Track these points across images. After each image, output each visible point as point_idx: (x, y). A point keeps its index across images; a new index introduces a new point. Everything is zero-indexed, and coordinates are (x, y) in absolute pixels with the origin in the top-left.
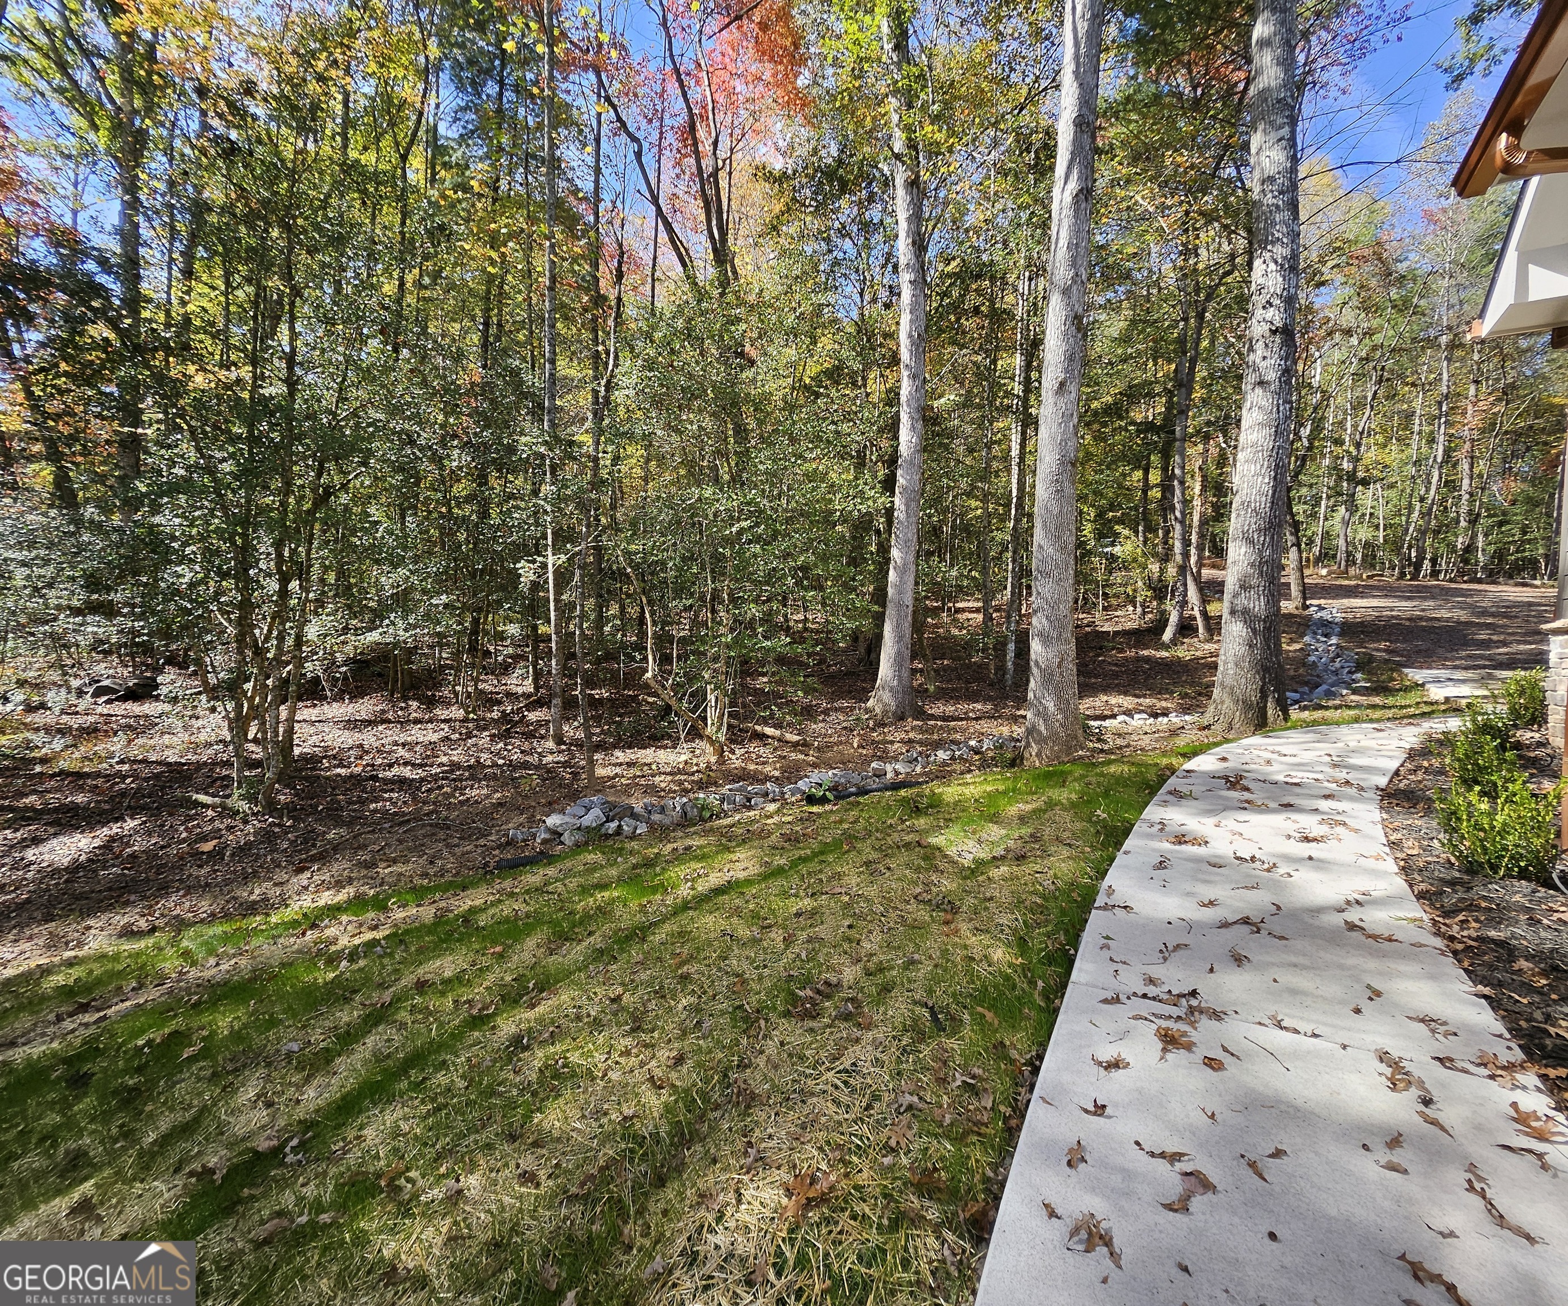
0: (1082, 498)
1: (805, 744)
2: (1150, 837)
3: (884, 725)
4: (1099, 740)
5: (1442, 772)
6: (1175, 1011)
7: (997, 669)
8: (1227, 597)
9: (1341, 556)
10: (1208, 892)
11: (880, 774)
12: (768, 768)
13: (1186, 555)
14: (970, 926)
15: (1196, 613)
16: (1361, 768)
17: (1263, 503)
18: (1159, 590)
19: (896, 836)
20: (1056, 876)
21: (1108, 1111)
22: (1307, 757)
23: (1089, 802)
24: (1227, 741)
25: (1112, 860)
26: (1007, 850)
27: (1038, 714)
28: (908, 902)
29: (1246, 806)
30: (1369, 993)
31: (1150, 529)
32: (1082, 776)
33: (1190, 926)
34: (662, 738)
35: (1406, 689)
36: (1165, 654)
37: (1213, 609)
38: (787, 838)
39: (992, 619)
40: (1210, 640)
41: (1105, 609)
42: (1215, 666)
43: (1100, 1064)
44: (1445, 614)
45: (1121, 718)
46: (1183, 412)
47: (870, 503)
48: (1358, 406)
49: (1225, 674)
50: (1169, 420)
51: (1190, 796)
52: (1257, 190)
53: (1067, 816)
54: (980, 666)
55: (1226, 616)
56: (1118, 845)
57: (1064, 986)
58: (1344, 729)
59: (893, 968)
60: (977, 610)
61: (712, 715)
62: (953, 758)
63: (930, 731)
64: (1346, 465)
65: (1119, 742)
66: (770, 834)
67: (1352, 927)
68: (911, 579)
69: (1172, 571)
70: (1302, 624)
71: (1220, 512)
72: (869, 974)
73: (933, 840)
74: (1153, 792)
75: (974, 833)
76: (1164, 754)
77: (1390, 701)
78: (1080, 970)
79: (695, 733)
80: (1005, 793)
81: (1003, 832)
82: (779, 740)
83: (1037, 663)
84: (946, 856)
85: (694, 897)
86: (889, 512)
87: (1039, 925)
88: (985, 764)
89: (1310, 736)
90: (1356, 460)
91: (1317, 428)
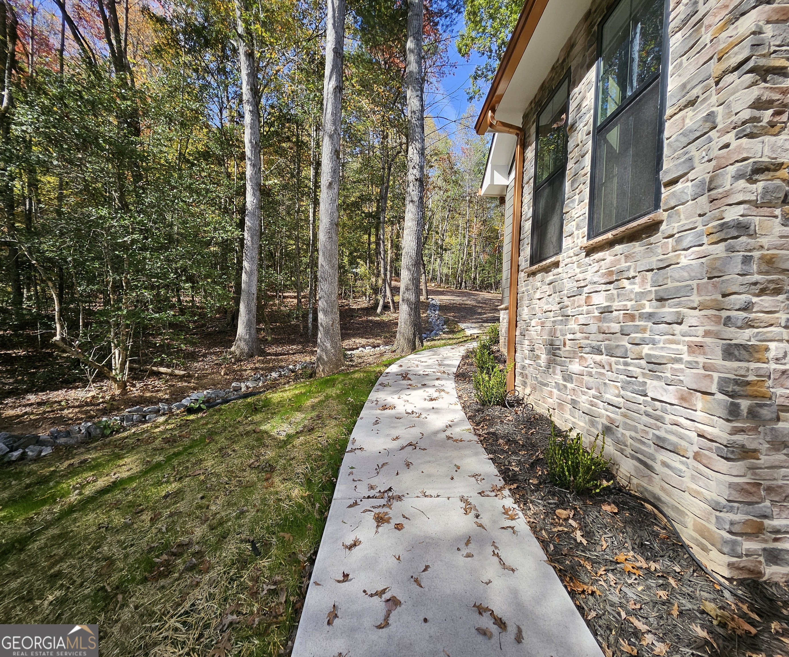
0: (342, 245)
1: (189, 376)
2: (371, 408)
3: (241, 361)
4: (351, 361)
5: (472, 364)
6: (383, 502)
7: (304, 327)
8: (401, 293)
9: (438, 279)
10: (395, 433)
11: (239, 389)
12: (160, 394)
13: (385, 275)
14: (280, 478)
15: (390, 300)
16: (448, 365)
17: (413, 253)
18: (376, 290)
19: (241, 428)
20: (328, 438)
21: (350, 577)
22: (430, 362)
23: (345, 394)
24: (402, 357)
25: (355, 423)
26: (304, 427)
27: (323, 350)
28: (244, 470)
29: (410, 387)
30: (456, 469)
31: (372, 262)
32: (343, 380)
33: (388, 452)
34: (75, 381)
35: (459, 331)
36: (378, 319)
37: (396, 299)
38: (166, 441)
39: (301, 302)
40: (395, 312)
41: (354, 298)
42: (397, 324)
43: (347, 547)
44: (469, 302)
45: (360, 349)
46: (384, 210)
47: (229, 233)
48: (443, 219)
49: (401, 327)
50: (378, 212)
51: (388, 385)
52: (409, 115)
53: (335, 402)
54: (297, 326)
55: (401, 302)
56: (358, 414)
57: (330, 501)
58: (442, 349)
59: (229, 520)
60: (295, 297)
61: (116, 362)
62: (280, 376)
63: (268, 362)
64: (440, 242)
65: (360, 361)
66: (155, 438)
67: (449, 438)
68: (255, 279)
69: (380, 282)
70: (427, 306)
71: (397, 257)
72: (212, 528)
73: (263, 428)
74: (373, 386)
75: (287, 419)
76: (378, 365)
77: (455, 336)
78: (338, 490)
79: (101, 376)
80: (305, 394)
81: (303, 416)
82: (170, 375)
83: (321, 324)
84: (270, 436)
85: (80, 501)
86: (242, 240)
87: (319, 468)
88: (297, 378)
89: (431, 353)
90: (443, 240)
91: (430, 227)
